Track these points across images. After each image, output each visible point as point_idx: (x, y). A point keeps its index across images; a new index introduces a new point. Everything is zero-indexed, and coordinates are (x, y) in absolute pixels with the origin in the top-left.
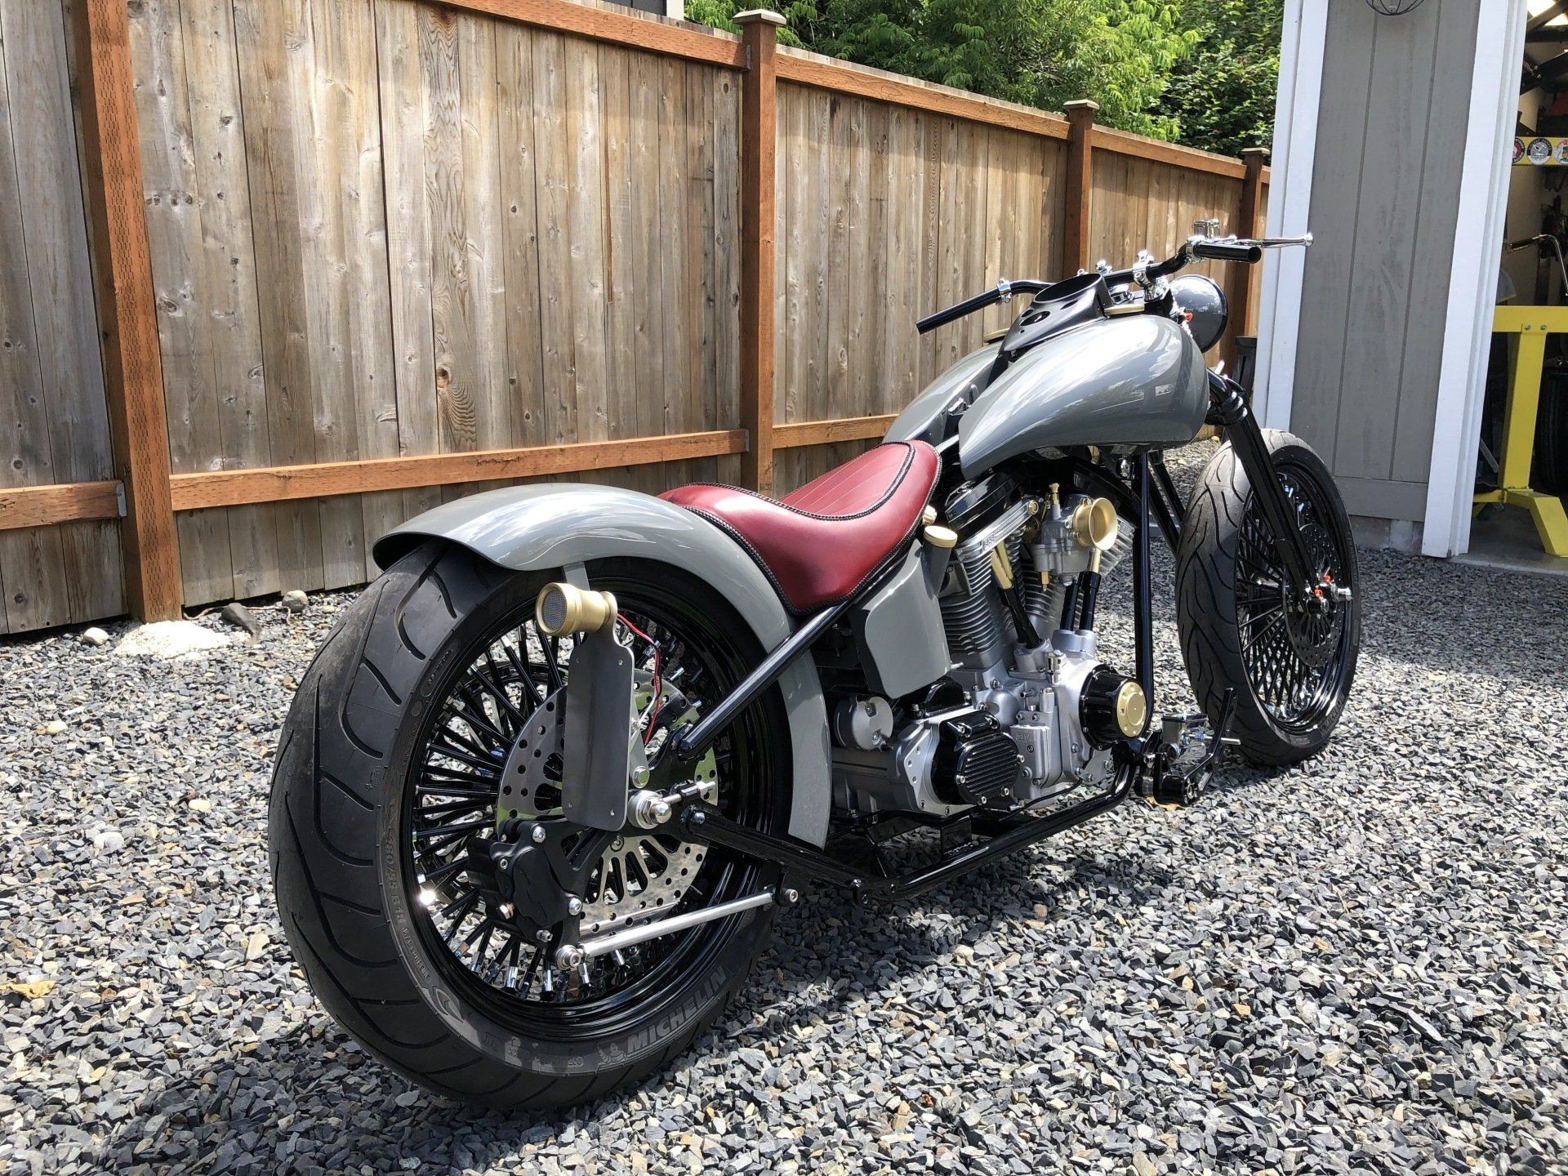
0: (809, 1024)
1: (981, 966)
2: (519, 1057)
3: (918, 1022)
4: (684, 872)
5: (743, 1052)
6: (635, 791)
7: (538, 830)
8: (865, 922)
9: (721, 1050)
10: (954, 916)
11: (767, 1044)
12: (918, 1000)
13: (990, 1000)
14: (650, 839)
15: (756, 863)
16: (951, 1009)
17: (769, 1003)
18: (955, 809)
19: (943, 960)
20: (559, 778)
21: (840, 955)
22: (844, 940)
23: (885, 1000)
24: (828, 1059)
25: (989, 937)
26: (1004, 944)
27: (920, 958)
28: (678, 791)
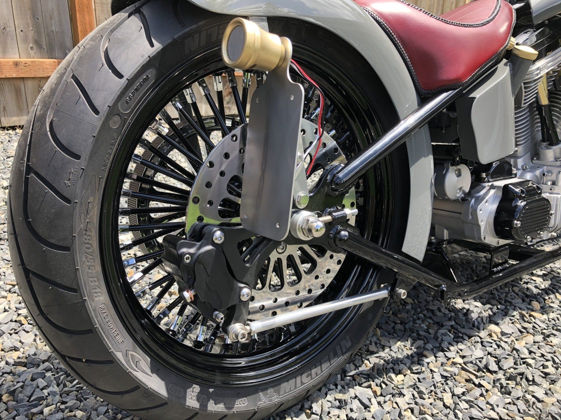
0: (400, 373)
1: (509, 340)
2: (198, 400)
3: (477, 381)
4: (328, 271)
5: (358, 390)
6: (297, 210)
7: (218, 233)
8: (428, 302)
9: (343, 387)
10: (484, 304)
11: (373, 384)
12: (472, 362)
13: (522, 368)
14: (306, 247)
15: (377, 268)
16: (496, 372)
17: (372, 353)
18: (503, 242)
19: (483, 334)
20: (239, 195)
21: (414, 322)
22: (416, 313)
23: (449, 359)
24: (416, 403)
25: (507, 319)
26: (519, 326)
27: (466, 331)
28: (330, 214)
